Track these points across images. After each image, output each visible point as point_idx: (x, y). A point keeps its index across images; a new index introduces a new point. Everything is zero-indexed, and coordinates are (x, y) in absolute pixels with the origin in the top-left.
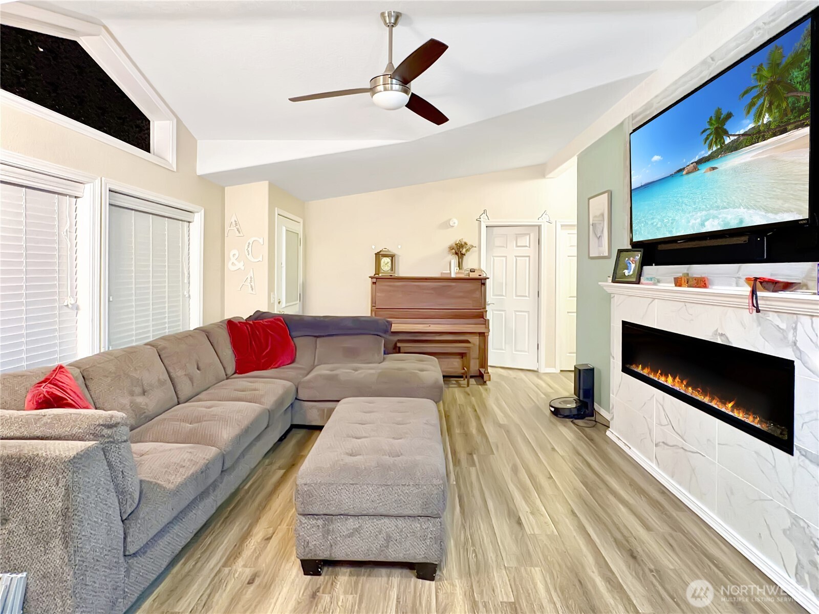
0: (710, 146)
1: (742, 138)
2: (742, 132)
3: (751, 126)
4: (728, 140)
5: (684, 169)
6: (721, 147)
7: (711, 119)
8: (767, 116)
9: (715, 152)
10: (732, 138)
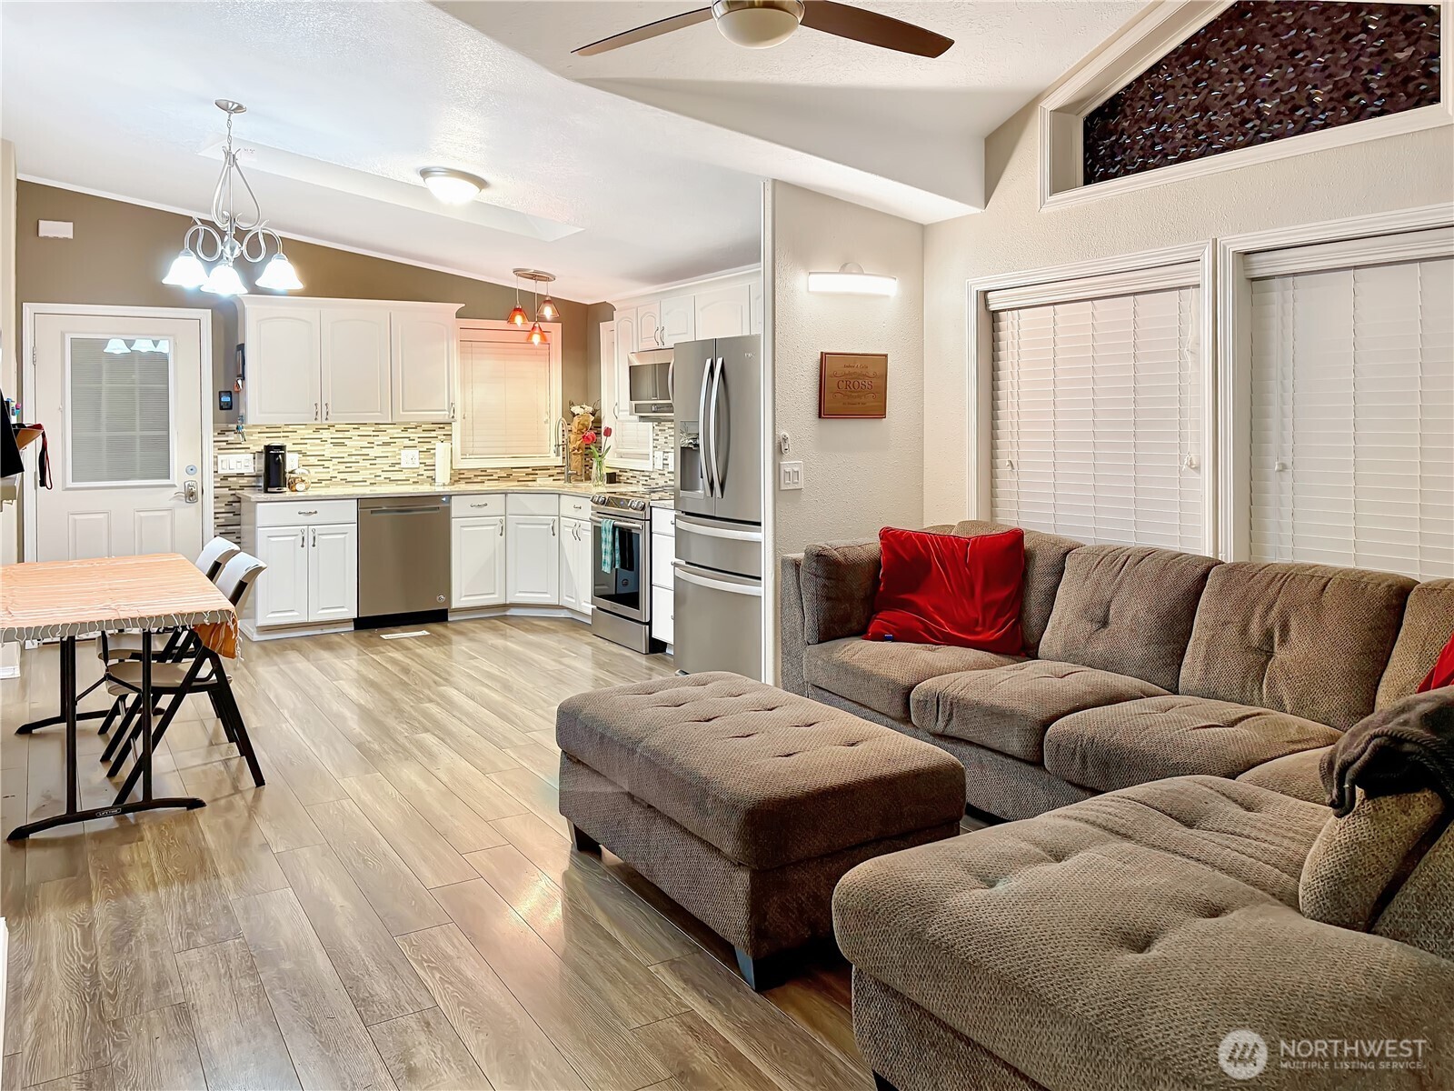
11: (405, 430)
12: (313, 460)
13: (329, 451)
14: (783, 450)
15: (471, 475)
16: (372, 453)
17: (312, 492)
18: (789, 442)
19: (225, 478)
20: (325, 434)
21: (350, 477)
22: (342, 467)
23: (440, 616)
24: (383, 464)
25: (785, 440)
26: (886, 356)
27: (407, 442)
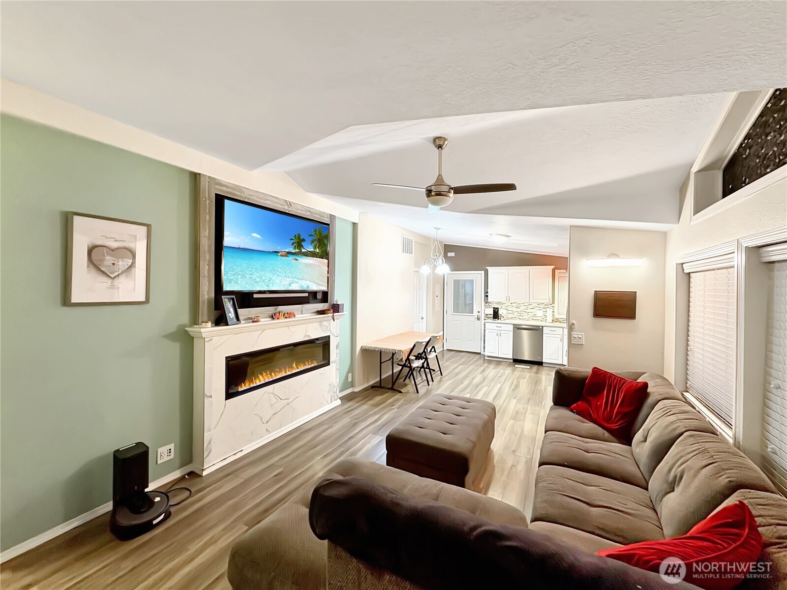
0: (295, 248)
1: (309, 253)
2: (309, 250)
3: (313, 250)
4: (303, 250)
5: (279, 252)
6: (300, 252)
7: (295, 235)
8: (318, 249)
9: (297, 252)
10: (305, 250)
11: (539, 304)
12: (510, 312)
13: (515, 309)
14: (572, 328)
15: (561, 320)
16: (528, 311)
17: (506, 321)
18: (576, 325)
19: (487, 315)
20: (514, 305)
21: (521, 317)
22: (519, 314)
23: (540, 363)
24: (531, 314)
25: (573, 324)
26: (636, 292)
27: (539, 308)
